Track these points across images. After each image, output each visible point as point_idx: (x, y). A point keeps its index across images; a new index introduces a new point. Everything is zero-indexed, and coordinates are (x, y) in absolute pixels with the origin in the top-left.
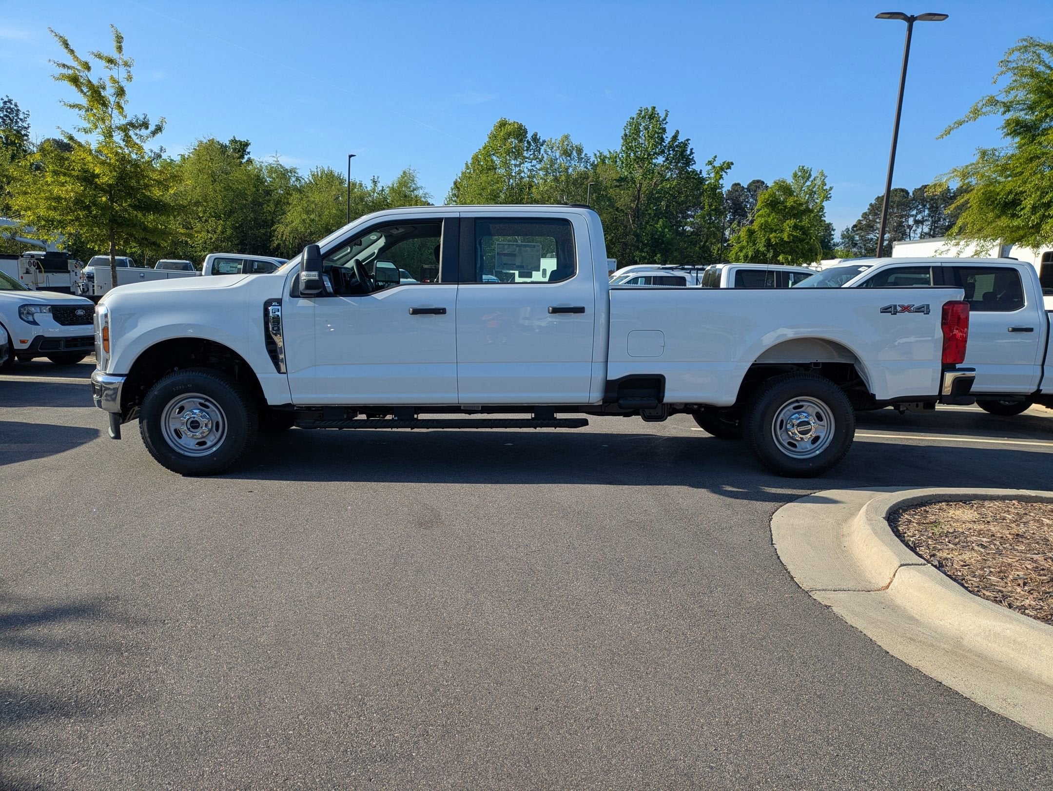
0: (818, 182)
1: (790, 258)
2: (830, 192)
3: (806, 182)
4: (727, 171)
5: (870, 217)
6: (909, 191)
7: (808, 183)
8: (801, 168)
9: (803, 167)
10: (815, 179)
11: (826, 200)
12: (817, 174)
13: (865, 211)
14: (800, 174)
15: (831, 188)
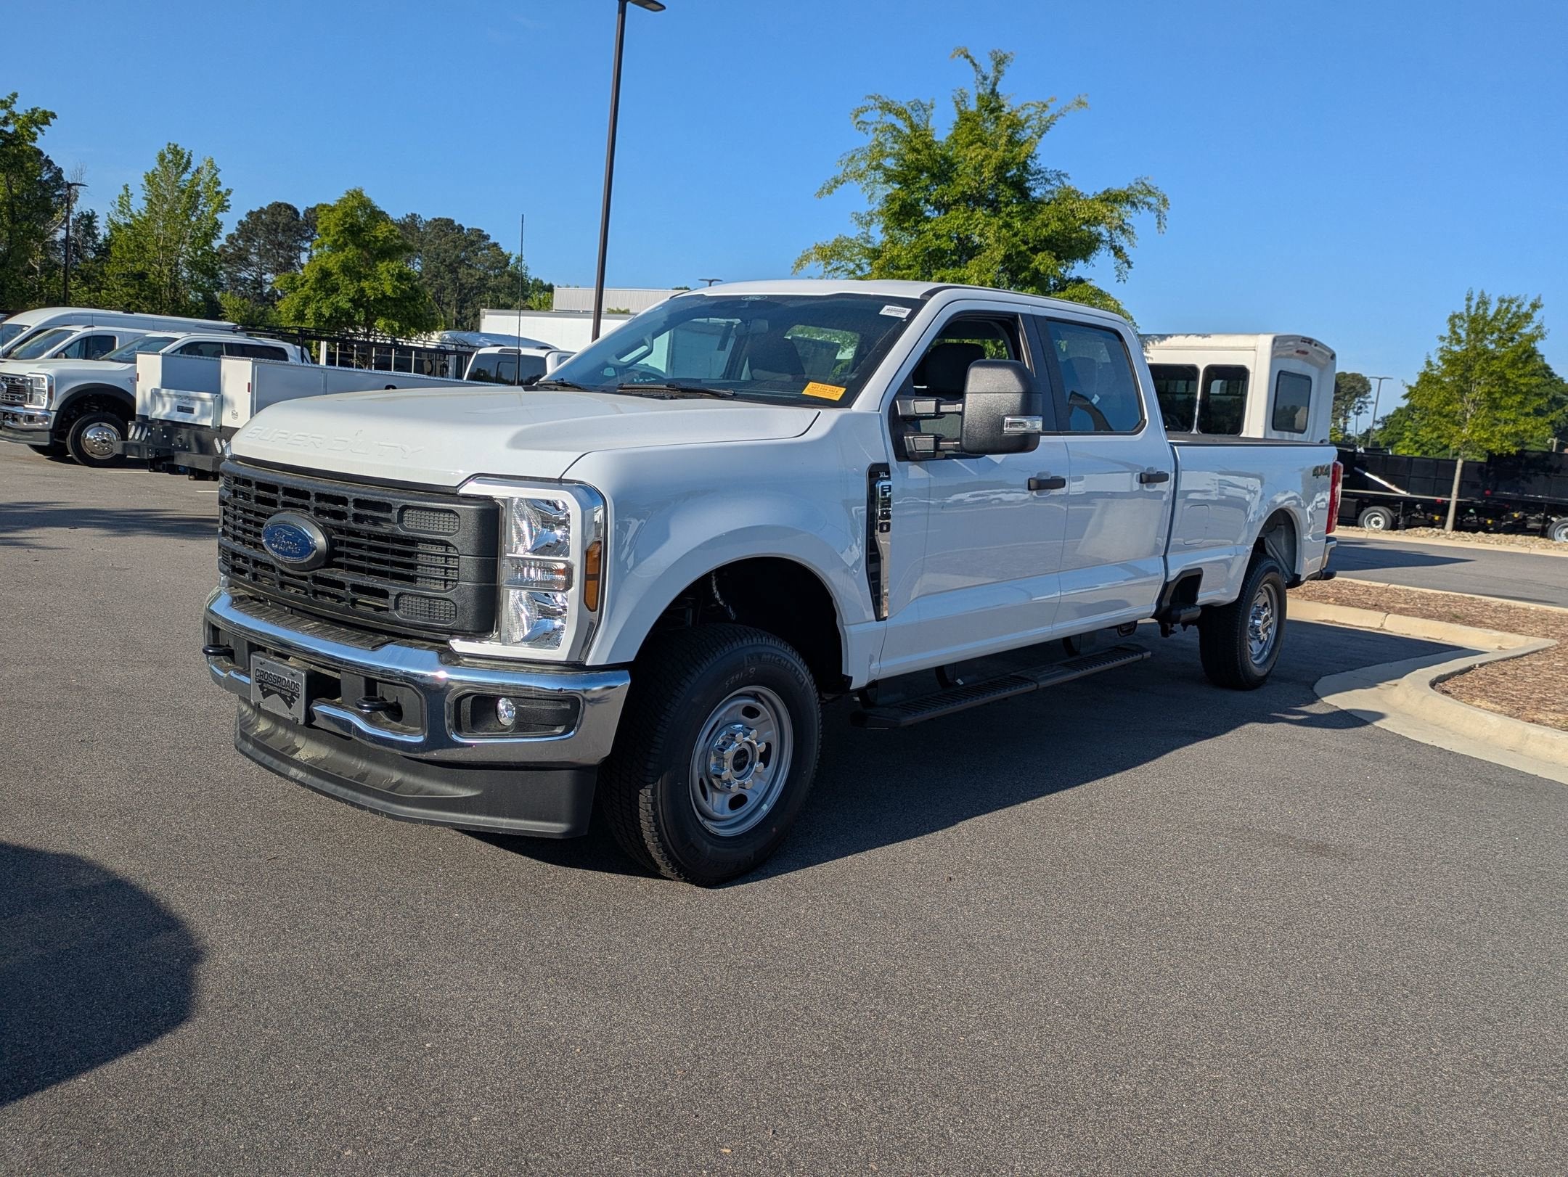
0: (205, 176)
1: (397, 325)
2: (228, 198)
3: (183, 172)
4: (44, 127)
5: (240, 242)
6: (299, 210)
7: (187, 176)
8: (172, 147)
9: (176, 147)
10: (198, 171)
11: (222, 211)
12: (202, 164)
13: (232, 232)
14: (170, 157)
15: (229, 192)
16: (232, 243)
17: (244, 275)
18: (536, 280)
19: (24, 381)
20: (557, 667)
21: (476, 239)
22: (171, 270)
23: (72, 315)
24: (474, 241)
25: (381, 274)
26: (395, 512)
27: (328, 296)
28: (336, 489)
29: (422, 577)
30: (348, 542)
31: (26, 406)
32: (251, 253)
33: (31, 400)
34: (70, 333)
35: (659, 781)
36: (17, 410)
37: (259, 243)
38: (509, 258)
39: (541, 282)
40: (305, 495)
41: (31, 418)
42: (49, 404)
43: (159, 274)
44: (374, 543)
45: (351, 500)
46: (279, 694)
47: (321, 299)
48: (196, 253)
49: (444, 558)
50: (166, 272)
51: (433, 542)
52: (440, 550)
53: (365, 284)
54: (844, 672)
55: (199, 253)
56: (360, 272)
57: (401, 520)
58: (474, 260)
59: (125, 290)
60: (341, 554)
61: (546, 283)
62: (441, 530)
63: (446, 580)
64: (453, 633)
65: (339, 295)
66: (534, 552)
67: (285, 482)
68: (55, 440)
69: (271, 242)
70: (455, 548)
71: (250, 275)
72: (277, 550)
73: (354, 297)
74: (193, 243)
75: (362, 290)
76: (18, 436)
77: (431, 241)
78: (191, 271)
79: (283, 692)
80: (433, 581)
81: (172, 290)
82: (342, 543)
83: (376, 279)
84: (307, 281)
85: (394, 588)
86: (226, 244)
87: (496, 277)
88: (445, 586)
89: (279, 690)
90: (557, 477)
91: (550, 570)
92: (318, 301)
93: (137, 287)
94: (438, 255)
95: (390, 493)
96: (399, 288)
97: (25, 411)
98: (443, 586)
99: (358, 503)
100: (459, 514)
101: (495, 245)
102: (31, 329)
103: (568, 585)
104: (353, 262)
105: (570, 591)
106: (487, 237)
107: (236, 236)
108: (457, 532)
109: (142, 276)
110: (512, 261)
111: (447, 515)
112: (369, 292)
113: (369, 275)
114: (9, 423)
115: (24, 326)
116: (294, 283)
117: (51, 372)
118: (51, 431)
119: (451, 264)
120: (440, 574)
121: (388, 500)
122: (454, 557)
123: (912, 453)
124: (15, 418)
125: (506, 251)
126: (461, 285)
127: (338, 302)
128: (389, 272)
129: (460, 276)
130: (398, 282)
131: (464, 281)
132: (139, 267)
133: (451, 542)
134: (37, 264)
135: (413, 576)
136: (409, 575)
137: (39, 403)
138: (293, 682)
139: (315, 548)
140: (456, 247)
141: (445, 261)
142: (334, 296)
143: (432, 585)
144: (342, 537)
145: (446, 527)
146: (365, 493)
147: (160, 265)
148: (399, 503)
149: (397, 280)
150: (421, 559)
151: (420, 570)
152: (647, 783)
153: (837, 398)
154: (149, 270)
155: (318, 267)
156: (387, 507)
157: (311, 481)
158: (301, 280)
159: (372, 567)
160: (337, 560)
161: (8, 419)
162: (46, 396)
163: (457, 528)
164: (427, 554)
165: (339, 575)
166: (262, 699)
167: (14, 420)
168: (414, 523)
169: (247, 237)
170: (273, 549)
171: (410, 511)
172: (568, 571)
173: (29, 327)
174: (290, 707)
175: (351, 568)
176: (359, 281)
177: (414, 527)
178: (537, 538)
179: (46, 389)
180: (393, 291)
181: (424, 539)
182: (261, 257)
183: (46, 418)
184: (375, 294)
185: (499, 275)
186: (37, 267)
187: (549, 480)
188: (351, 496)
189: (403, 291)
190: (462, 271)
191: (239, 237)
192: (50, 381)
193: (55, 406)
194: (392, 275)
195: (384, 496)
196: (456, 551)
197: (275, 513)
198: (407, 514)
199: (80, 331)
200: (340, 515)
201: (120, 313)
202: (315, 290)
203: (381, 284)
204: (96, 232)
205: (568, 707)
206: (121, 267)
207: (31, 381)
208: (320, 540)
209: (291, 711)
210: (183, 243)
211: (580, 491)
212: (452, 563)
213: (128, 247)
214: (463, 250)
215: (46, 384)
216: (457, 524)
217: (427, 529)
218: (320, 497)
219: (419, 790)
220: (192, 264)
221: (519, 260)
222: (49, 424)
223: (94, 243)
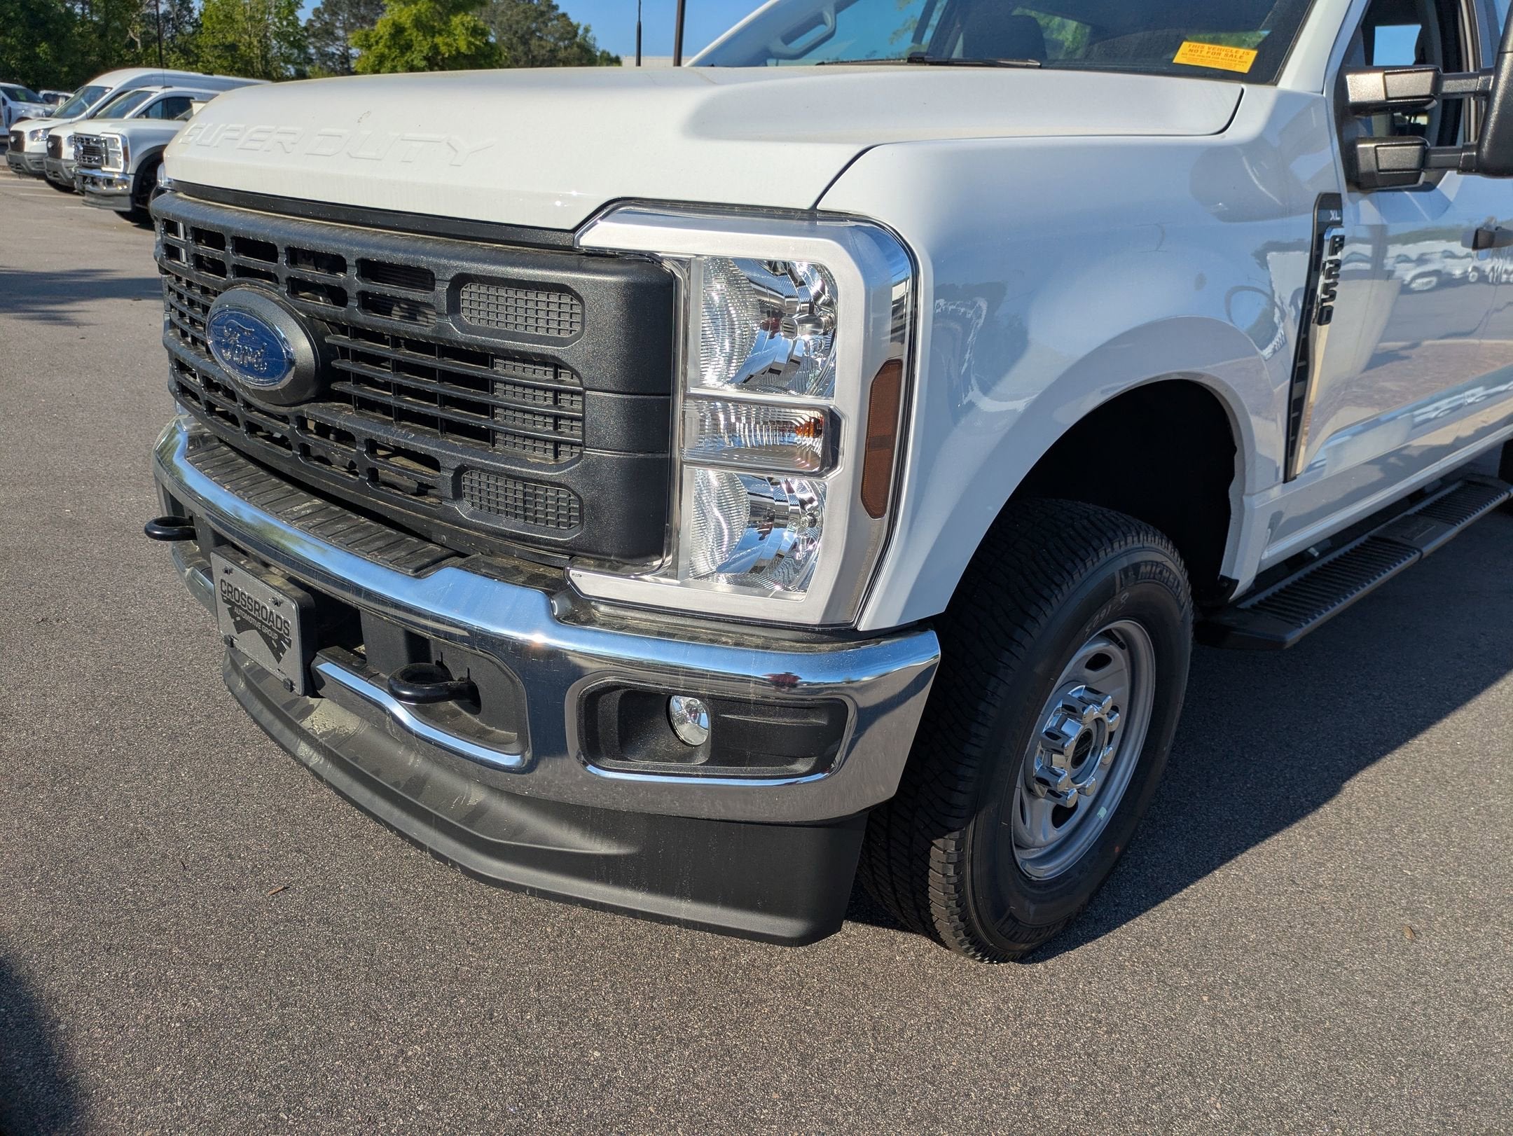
5: (326, 16)
16: (319, 17)
17: (331, 49)
18: (603, 52)
19: (97, 142)
20: (800, 635)
21: (545, 9)
22: (260, 41)
23: (152, 76)
24: (544, 12)
25: (455, 29)
26: (442, 288)
27: (403, 54)
28: (322, 237)
29: (506, 433)
30: (355, 352)
31: (104, 169)
32: (337, 28)
33: (107, 163)
34: (149, 94)
35: (971, 826)
36: (96, 173)
37: (343, 17)
38: (578, 28)
39: (608, 54)
40: (266, 250)
41: (109, 182)
42: (126, 167)
43: (249, 44)
44: (404, 354)
45: (351, 261)
46: (260, 632)
47: (396, 57)
48: (281, 24)
49: (550, 394)
50: (255, 43)
51: (526, 358)
52: (542, 376)
53: (438, 40)
54: (1223, 571)
55: (285, 23)
56: (433, 27)
57: (454, 307)
58: (545, 31)
59: (219, 61)
60: (344, 376)
61: (613, 55)
62: (541, 332)
63: (557, 444)
64: (575, 553)
65: (413, 52)
66: (746, 382)
67: (236, 227)
68: (138, 205)
69: (355, 16)
70: (574, 373)
71: (338, 50)
72: (230, 362)
73: (427, 55)
74: (278, 13)
75: (435, 48)
76: (100, 201)
77: (503, 12)
78: (279, 42)
79: (266, 631)
80: (529, 442)
81: (264, 62)
82: (344, 352)
83: (450, 34)
84: (381, 38)
85: (452, 451)
86: (313, 18)
87: (566, 48)
88: (557, 454)
89: (258, 625)
90: (806, 205)
91: (784, 426)
92: (393, 60)
93: (230, 58)
94: (511, 27)
95: (429, 246)
96: (473, 44)
97: (103, 175)
98: (550, 455)
99: (369, 269)
100: (582, 294)
101: (564, 15)
102: (112, 91)
103: (830, 458)
104: (426, 16)
105: (833, 475)
106: (556, 8)
107: (322, 10)
108: (578, 336)
109: (233, 47)
110: (580, 32)
111: (554, 298)
112: (443, 49)
113: (443, 30)
114: (89, 187)
115: (106, 88)
116: (369, 41)
117: (123, 131)
118: (131, 195)
119: (523, 36)
120: (544, 429)
121: (424, 261)
122: (572, 393)
123: (1370, 175)
124: (94, 182)
125: (574, 21)
126: (534, 57)
127: (412, 60)
128: (463, 25)
129: (532, 48)
130: (473, 37)
131: (536, 53)
132: (230, 39)
133: (565, 358)
134: (137, 37)
135: (488, 430)
136: (479, 428)
137: (116, 165)
138: (278, 617)
139: (292, 363)
140: (527, 18)
141: (517, 32)
142: (408, 54)
143: (528, 451)
144: (343, 340)
145: (554, 325)
146: (380, 247)
147: (250, 36)
148: (446, 268)
149: (472, 35)
150: (502, 394)
151: (501, 420)
152: (951, 830)
153: (1245, 68)
154: (240, 42)
155: (391, 22)
156: (422, 277)
157: (280, 222)
158: (375, 36)
159: (405, 406)
160: (337, 386)
161: (87, 183)
162: (122, 157)
163: (577, 328)
164: (515, 384)
165: (343, 417)
166: (235, 633)
167: (94, 183)
168: (483, 315)
169: (333, 10)
170: (222, 357)
171: (474, 288)
172: (829, 426)
173: (111, 89)
174: (279, 659)
175: (365, 404)
176: (433, 37)
177: (483, 324)
178: (745, 349)
179: (121, 150)
180: (469, 47)
181: (506, 351)
182: (346, 31)
183: (125, 182)
184: (450, 51)
185: (569, 46)
186: (137, 40)
187: (787, 213)
188: (351, 253)
189: (477, 47)
190: (534, 42)
191: (325, 11)
192: (124, 142)
193: (132, 169)
194: (467, 29)
195: (415, 252)
196: (576, 380)
197: (225, 288)
198: (468, 294)
199: (158, 92)
200: (337, 295)
201: (200, 75)
202: (389, 48)
203: (455, 40)
204: (191, 5)
205: (823, 722)
206: (214, 39)
207: (105, 141)
208: (301, 346)
209: (281, 666)
210: (270, 13)
211: (862, 242)
212: (571, 406)
213: (217, 17)
214: (534, 21)
215: (120, 145)
216: (576, 319)
217: (511, 328)
218: (296, 255)
219: (518, 831)
220: (281, 35)
221: (587, 30)
222: (127, 188)
223: (191, 17)
